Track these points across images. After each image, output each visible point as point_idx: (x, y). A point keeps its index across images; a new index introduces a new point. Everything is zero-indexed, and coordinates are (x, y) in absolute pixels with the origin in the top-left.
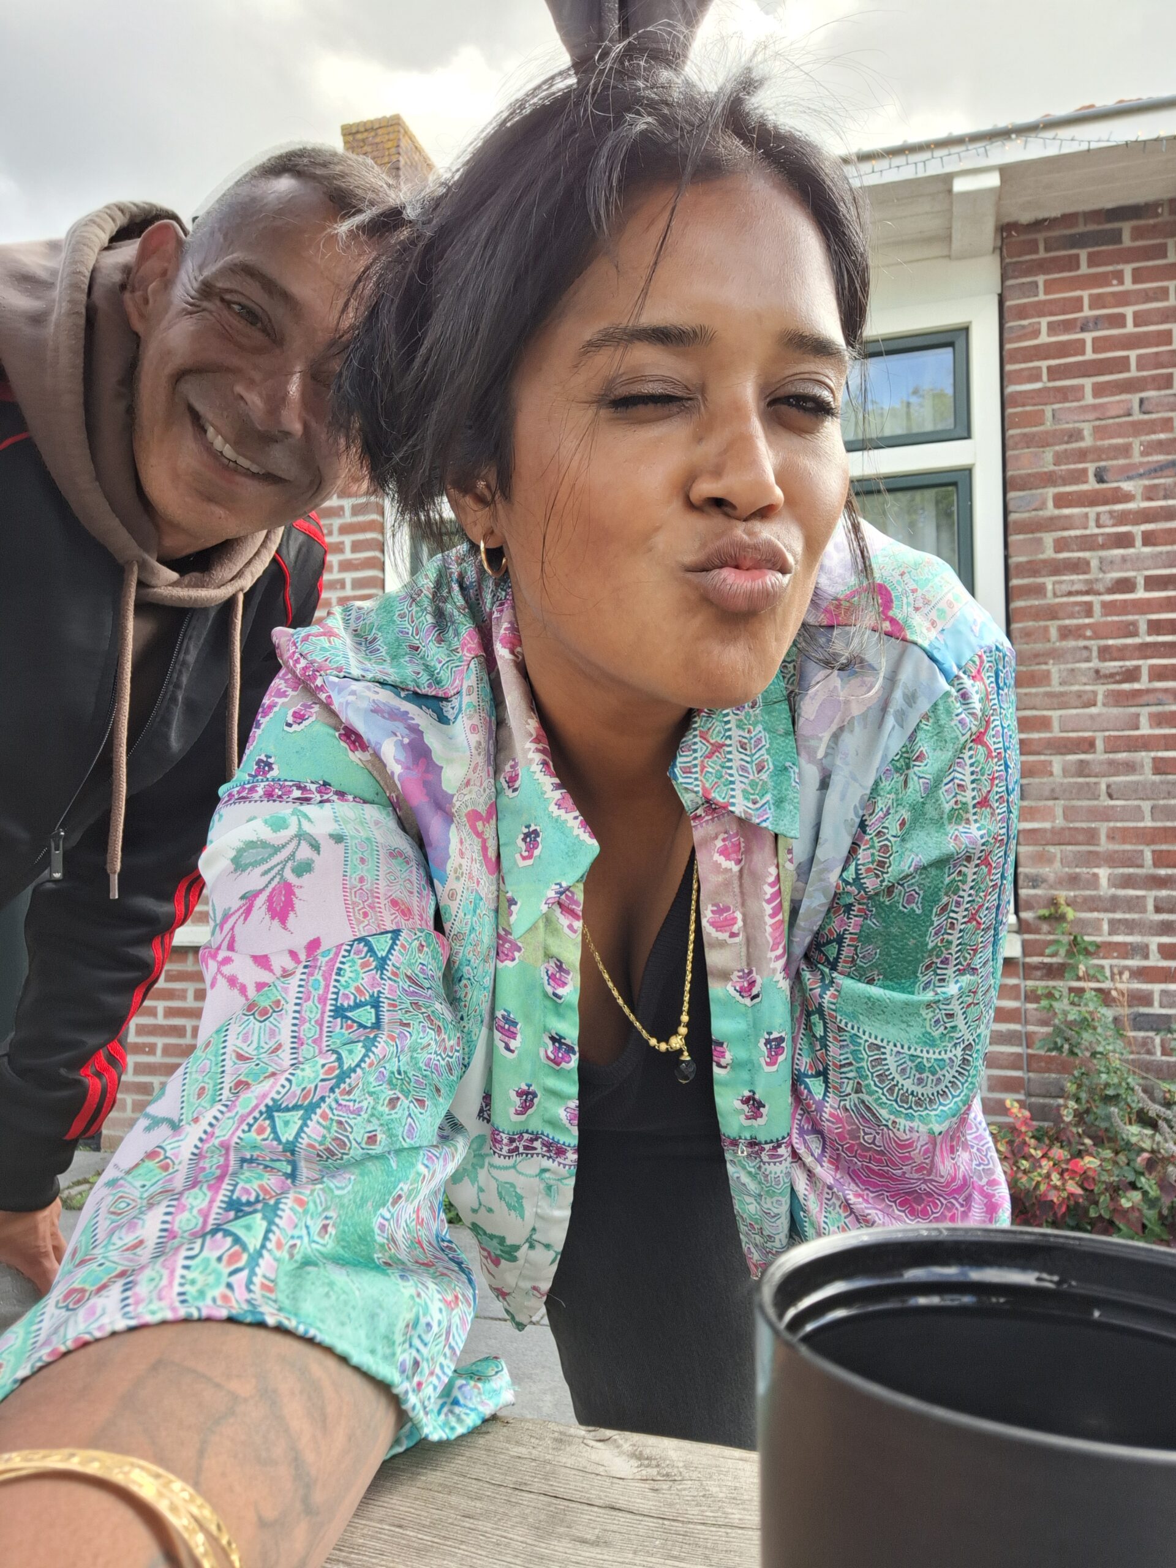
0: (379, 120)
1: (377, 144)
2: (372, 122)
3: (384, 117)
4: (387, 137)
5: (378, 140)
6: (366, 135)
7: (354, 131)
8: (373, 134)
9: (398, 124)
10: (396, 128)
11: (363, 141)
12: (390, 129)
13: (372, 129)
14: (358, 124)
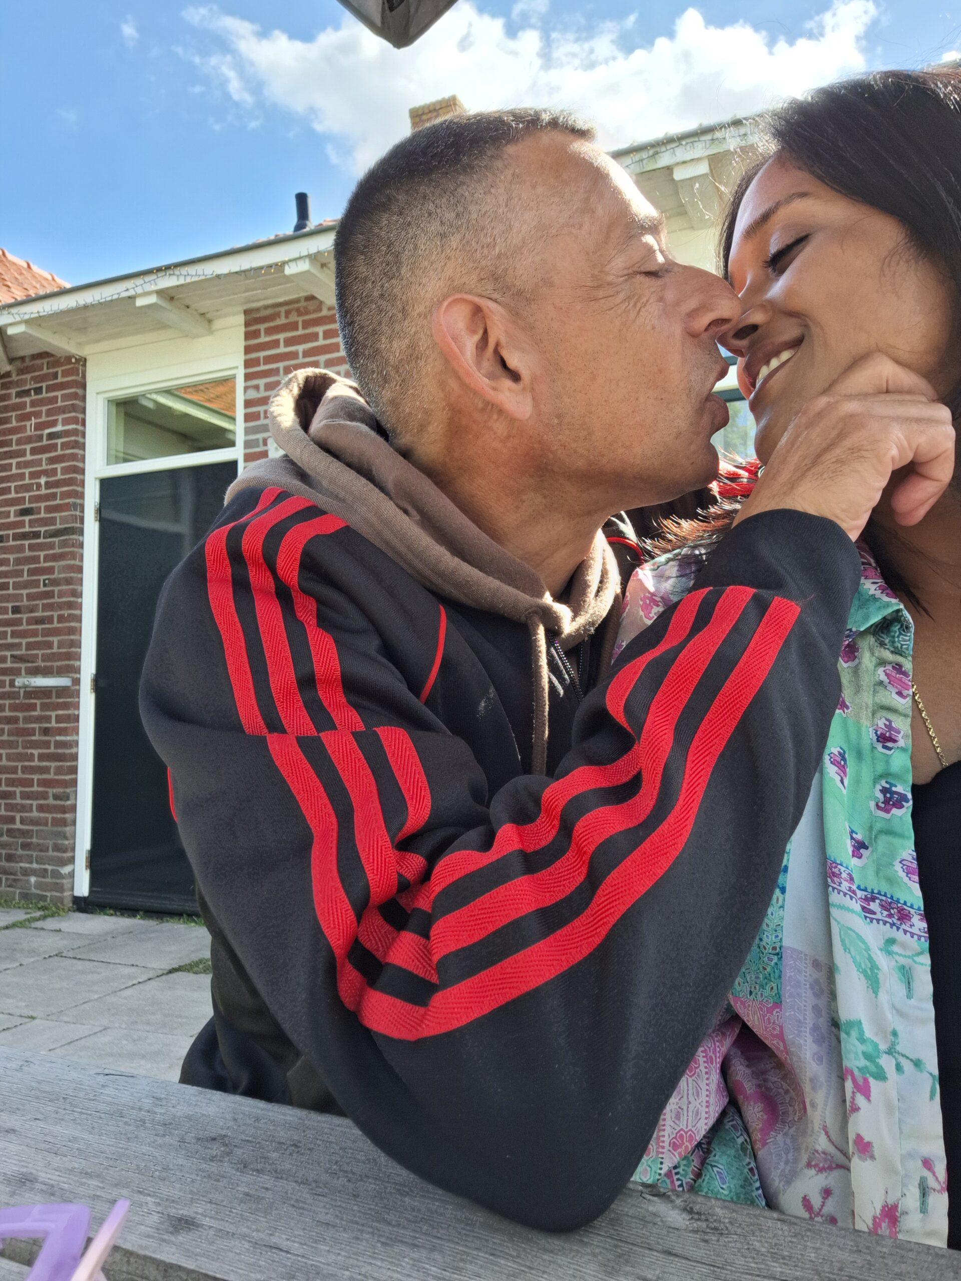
0: (440, 102)
3: (443, 99)
6: (429, 115)
7: (419, 112)
9: (455, 103)
10: (453, 106)
12: (448, 107)
13: (434, 110)
14: (422, 107)
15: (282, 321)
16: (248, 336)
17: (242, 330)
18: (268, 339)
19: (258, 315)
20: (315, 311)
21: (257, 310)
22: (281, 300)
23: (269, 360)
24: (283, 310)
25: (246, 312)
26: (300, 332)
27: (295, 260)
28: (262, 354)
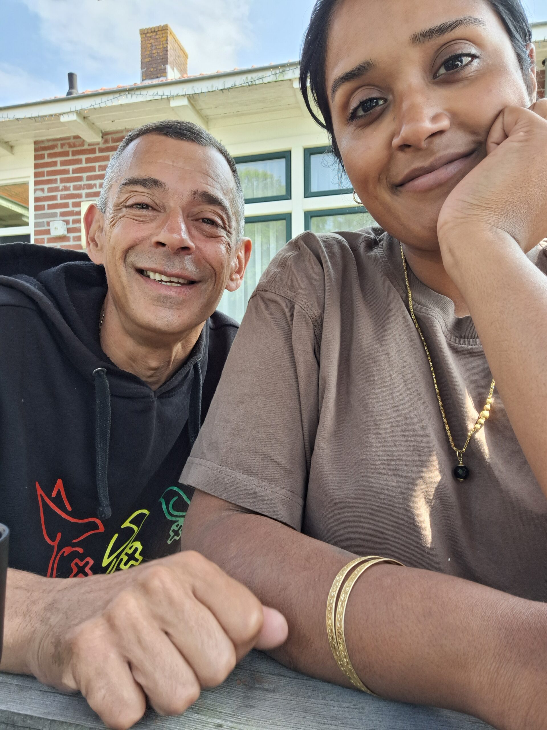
0: (158, 27)
1: (157, 39)
2: (154, 28)
3: (160, 26)
4: (162, 35)
5: (157, 37)
6: (151, 34)
7: (146, 32)
8: (155, 34)
9: (167, 29)
10: (166, 31)
11: (150, 37)
12: (163, 32)
13: (155, 31)
14: (148, 29)
15: (59, 150)
16: (36, 157)
17: (32, 153)
18: (50, 160)
19: (43, 145)
20: (80, 146)
21: (43, 142)
22: (58, 137)
23: (50, 173)
24: (59, 143)
25: (35, 143)
26: (71, 157)
27: (67, 113)
28: (46, 170)
